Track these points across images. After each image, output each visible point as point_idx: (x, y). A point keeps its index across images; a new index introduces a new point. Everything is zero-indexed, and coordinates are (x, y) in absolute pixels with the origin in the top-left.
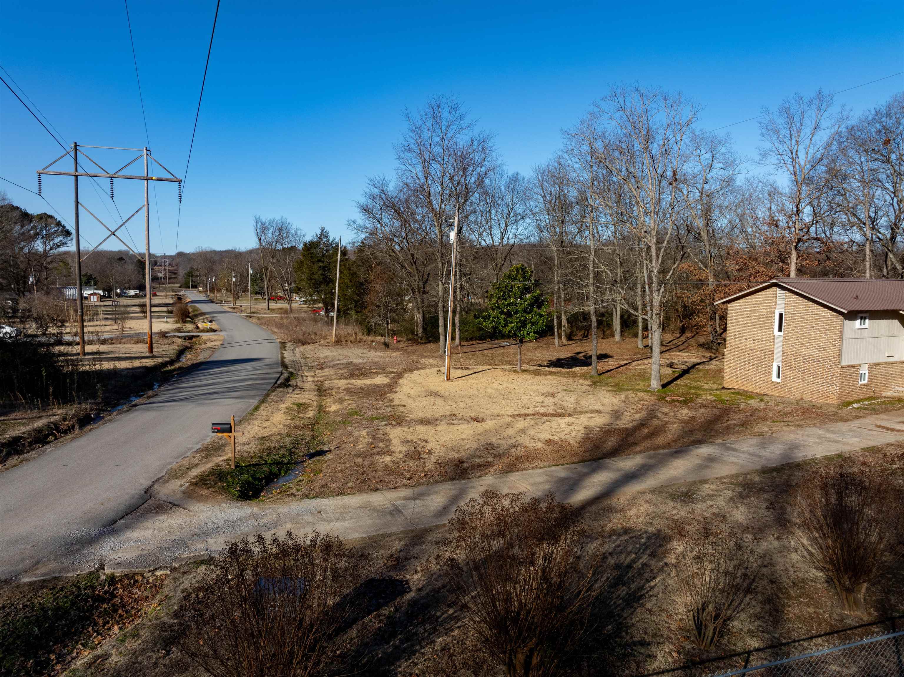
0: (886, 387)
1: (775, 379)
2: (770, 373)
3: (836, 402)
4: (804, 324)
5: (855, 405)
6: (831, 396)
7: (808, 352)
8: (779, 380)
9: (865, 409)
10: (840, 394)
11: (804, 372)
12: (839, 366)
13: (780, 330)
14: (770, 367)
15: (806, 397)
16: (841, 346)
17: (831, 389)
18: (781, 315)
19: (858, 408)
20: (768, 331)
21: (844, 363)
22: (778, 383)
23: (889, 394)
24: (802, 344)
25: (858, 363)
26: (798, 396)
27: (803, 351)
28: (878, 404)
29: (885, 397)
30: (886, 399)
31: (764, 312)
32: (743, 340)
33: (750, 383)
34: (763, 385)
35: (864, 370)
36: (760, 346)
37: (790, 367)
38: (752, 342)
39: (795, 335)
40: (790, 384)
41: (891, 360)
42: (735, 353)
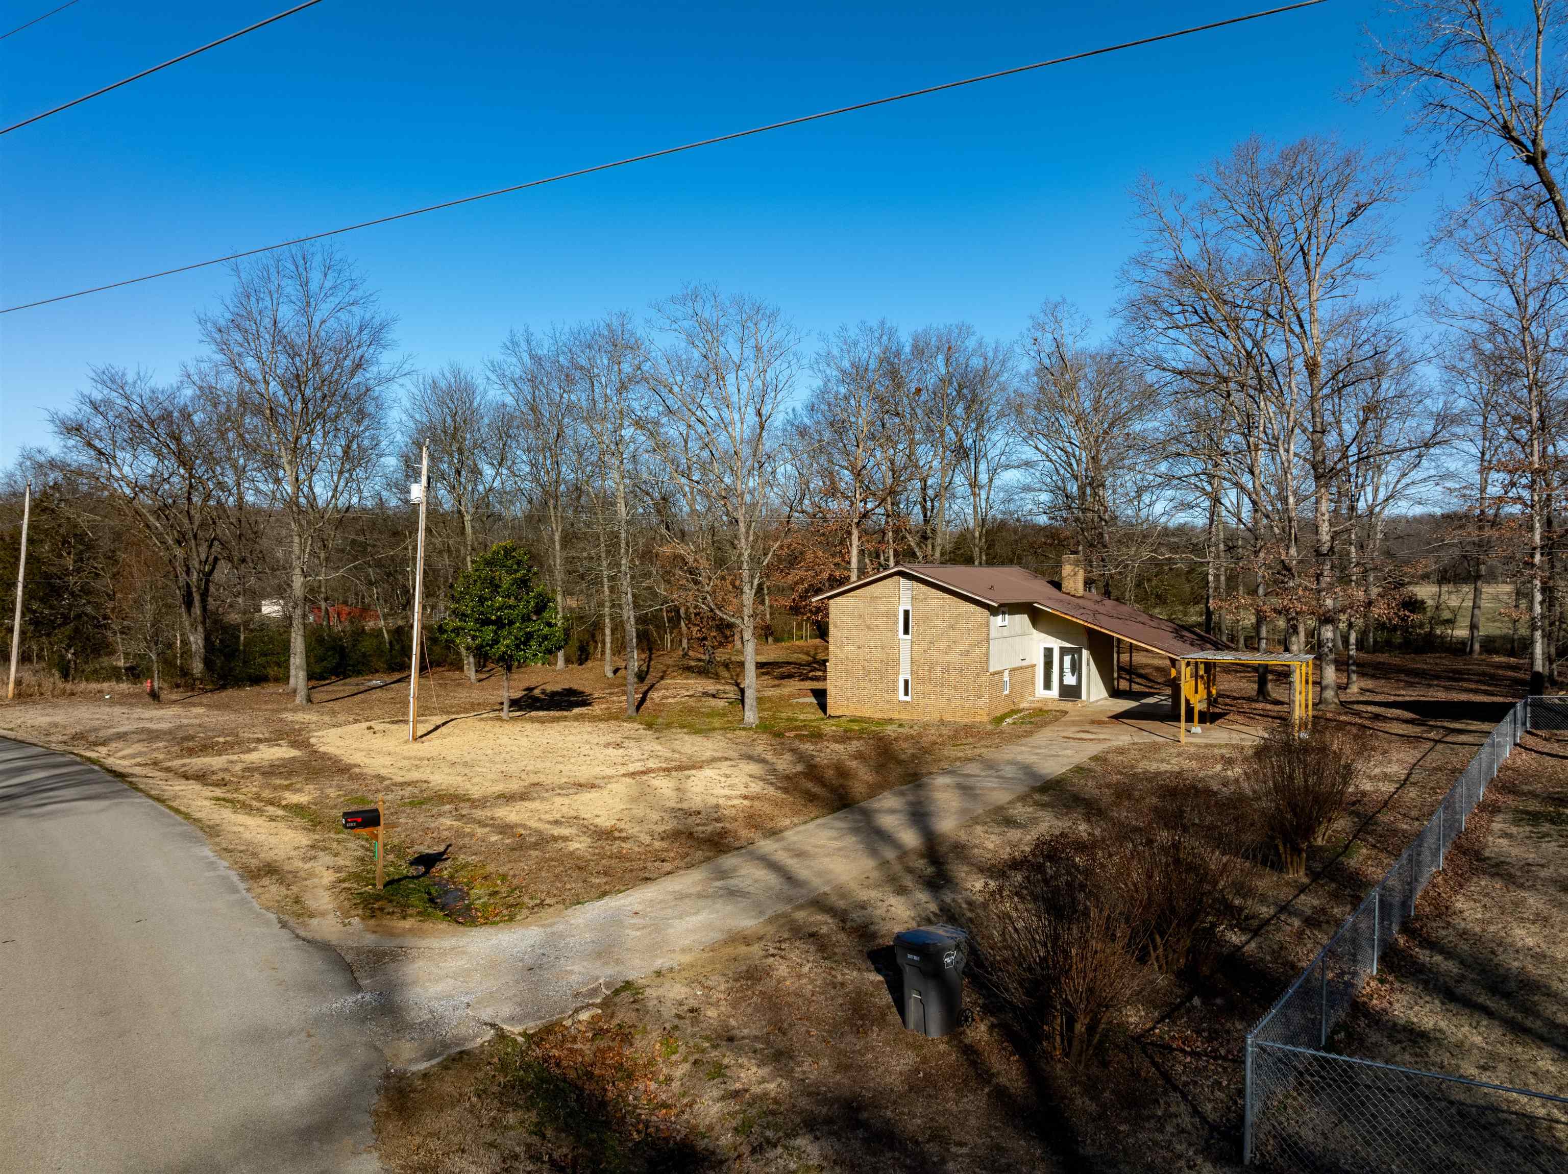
0: (1022, 696)
1: (901, 697)
2: (895, 690)
3: (985, 719)
4: (939, 623)
6: (980, 712)
7: (947, 658)
8: (907, 699)
9: (1022, 723)
10: (990, 709)
11: (942, 685)
12: (988, 674)
13: (906, 631)
14: (895, 682)
15: (947, 717)
16: (988, 648)
17: (980, 703)
18: (906, 613)
19: (1014, 723)
20: (889, 634)
21: (992, 670)
22: (906, 702)
23: (1024, 705)
24: (938, 649)
25: (1001, 669)
26: (936, 716)
27: (939, 658)
30: (1028, 712)
31: (883, 609)
32: (854, 648)
33: (867, 706)
34: (887, 706)
35: (1006, 678)
36: (877, 654)
37: (922, 680)
38: (867, 650)
39: (928, 639)
40: (923, 702)
41: (1024, 663)
42: (844, 667)
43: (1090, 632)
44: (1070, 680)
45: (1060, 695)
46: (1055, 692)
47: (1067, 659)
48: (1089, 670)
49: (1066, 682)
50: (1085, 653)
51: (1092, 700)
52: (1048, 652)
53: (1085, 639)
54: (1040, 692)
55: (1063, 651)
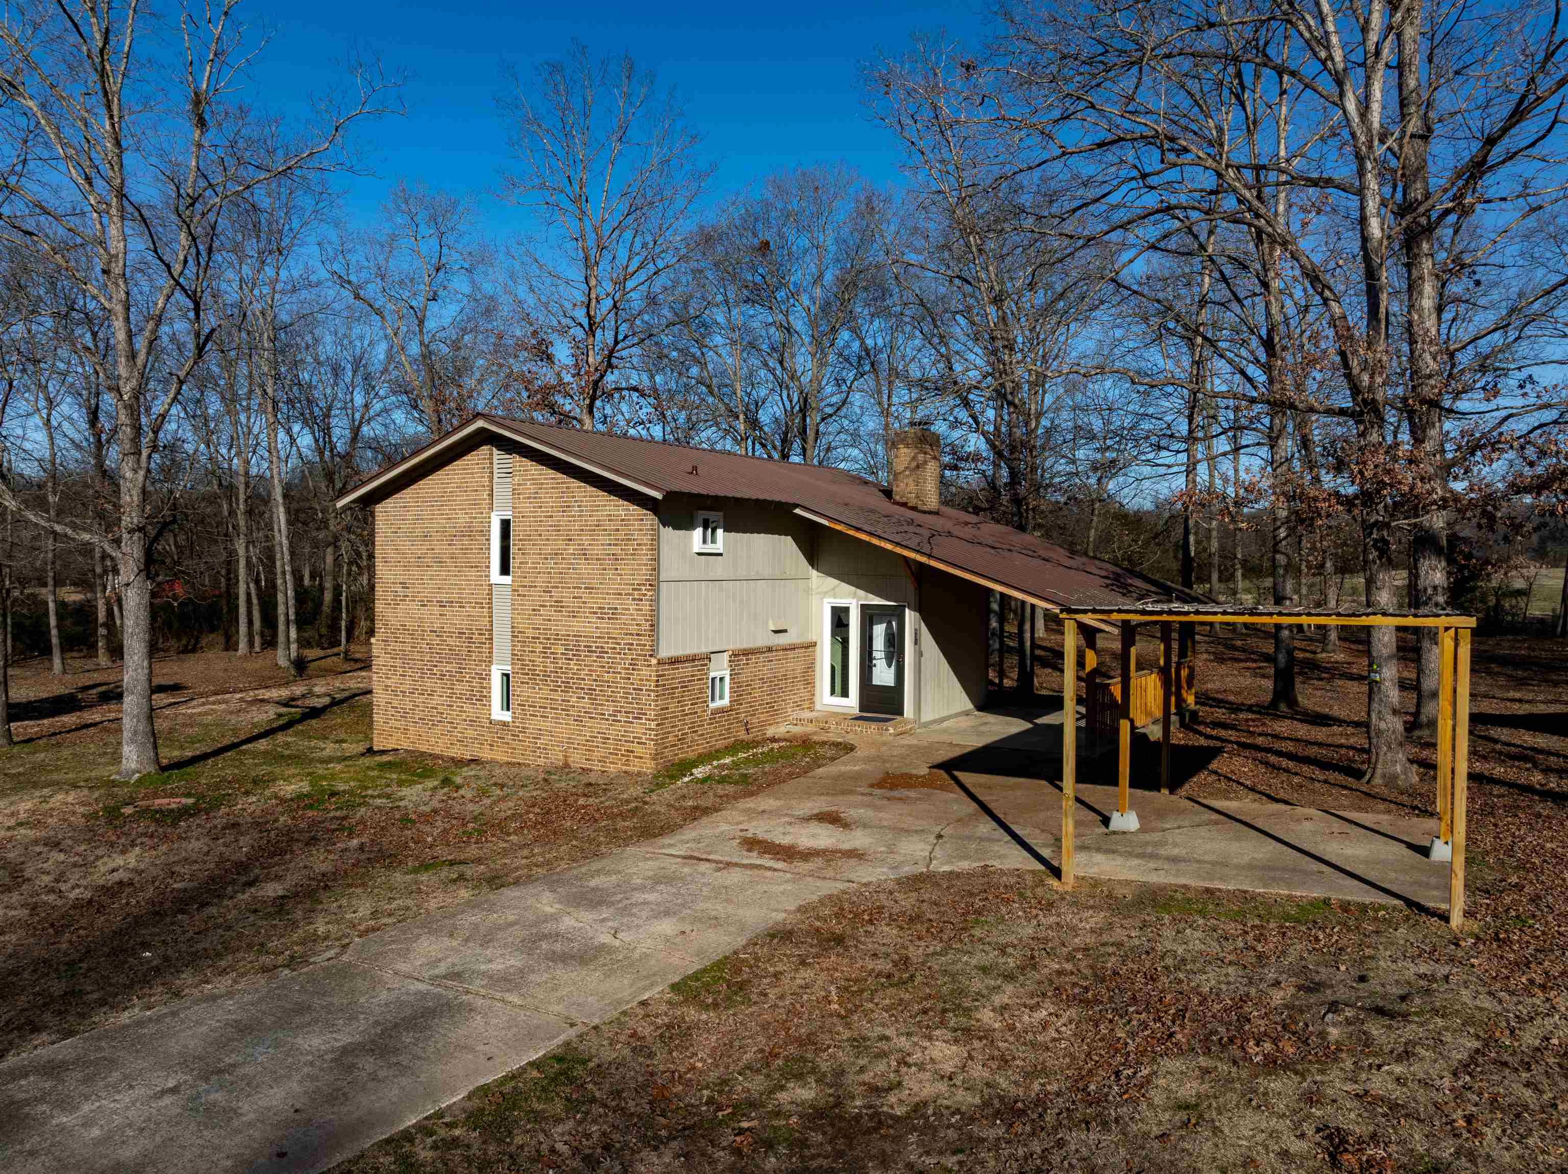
0: (774, 711)
1: (498, 713)
2: (484, 697)
3: (648, 767)
4: (561, 544)
5: (699, 772)
6: (639, 750)
7: (576, 626)
8: (507, 716)
9: (722, 780)
10: (661, 743)
11: (567, 687)
12: (654, 661)
13: (505, 569)
14: (486, 677)
15: (577, 760)
16: (656, 601)
17: (638, 729)
18: (506, 525)
19: (704, 781)
20: (473, 573)
21: (666, 651)
22: (505, 724)
23: (780, 730)
24: (559, 605)
25: (704, 650)
26: (556, 757)
27: (564, 625)
28: (755, 761)
29: (774, 740)
30: (776, 745)
31: (462, 519)
32: (414, 606)
33: (438, 730)
34: (470, 733)
35: (720, 669)
36: (456, 619)
37: (532, 676)
38: (436, 610)
39: (541, 581)
40: (534, 724)
41: (782, 640)
42: (399, 646)
43: (922, 573)
44: (883, 675)
45: (862, 708)
46: (853, 701)
47: (879, 631)
48: (919, 654)
49: (876, 681)
50: (910, 617)
51: (926, 717)
52: (840, 619)
53: (910, 587)
54: (826, 700)
55: (869, 616)
